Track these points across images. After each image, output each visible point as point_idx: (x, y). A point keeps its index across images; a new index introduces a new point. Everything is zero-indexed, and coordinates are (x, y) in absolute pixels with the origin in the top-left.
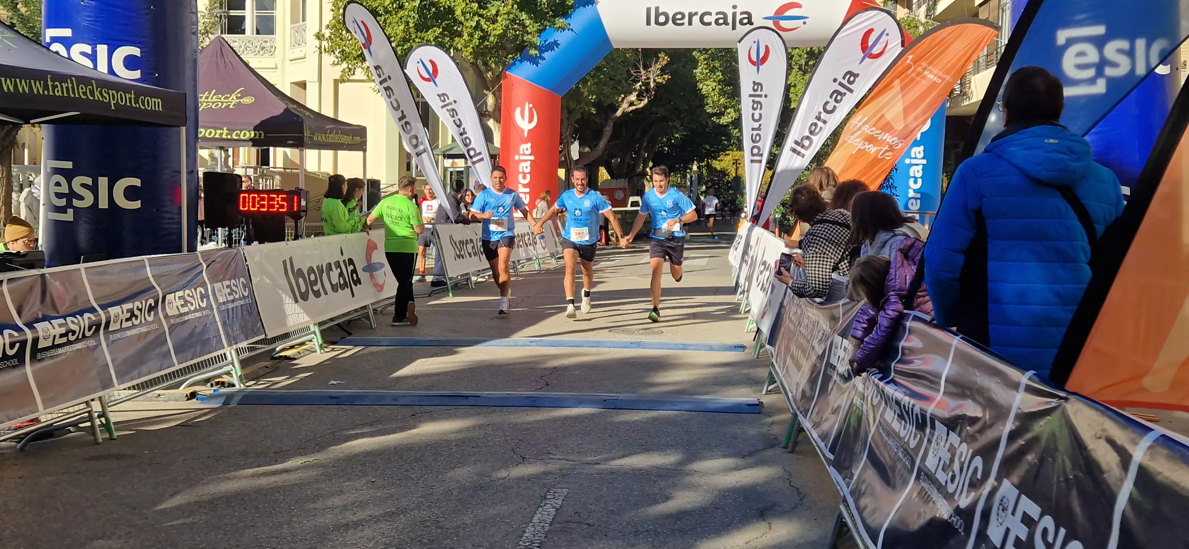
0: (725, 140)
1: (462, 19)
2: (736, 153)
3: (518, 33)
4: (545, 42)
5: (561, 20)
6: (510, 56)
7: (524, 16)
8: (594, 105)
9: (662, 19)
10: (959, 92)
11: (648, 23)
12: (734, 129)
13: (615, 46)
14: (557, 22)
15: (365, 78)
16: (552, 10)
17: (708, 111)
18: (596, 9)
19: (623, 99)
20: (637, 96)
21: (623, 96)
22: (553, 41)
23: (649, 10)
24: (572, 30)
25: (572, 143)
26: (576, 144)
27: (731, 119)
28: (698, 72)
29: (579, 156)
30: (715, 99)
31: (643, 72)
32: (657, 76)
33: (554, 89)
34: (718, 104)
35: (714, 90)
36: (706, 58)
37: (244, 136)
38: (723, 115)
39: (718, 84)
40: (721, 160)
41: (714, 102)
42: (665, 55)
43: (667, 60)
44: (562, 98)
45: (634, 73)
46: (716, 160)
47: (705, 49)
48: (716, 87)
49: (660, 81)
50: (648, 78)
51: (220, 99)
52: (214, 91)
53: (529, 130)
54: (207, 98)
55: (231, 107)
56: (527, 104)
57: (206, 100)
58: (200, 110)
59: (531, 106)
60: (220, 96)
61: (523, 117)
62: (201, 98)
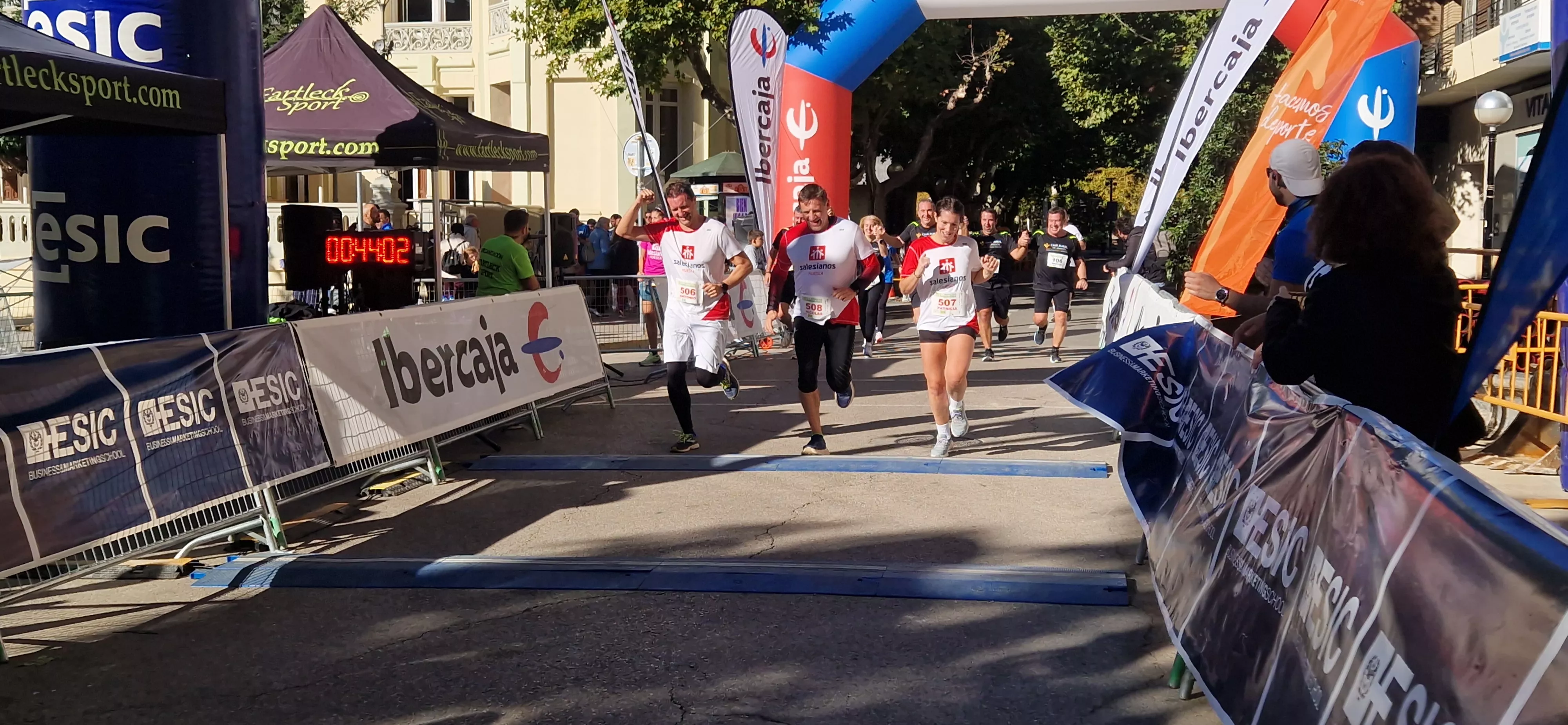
0: (1094, 152)
2: (1110, 169)
4: (830, 15)
8: (907, 105)
10: (1432, 72)
12: (1107, 135)
13: (927, 18)
15: (585, 75)
17: (1067, 109)
19: (948, 95)
20: (967, 90)
21: (947, 91)
22: (841, 13)
25: (879, 159)
26: (889, 161)
27: (1099, 121)
28: (1053, 55)
29: (887, 178)
30: (1077, 93)
31: (974, 59)
32: (995, 63)
33: (840, 79)
34: (1081, 99)
35: (1075, 80)
36: (1062, 34)
37: (351, 150)
38: (1090, 116)
39: (1080, 71)
40: (1090, 180)
41: (1075, 96)
42: (1006, 34)
43: (1008, 39)
44: (853, 93)
45: (963, 59)
46: (1083, 180)
47: (1059, 18)
48: (1078, 75)
49: (1000, 70)
50: (982, 66)
51: (320, 96)
52: (312, 85)
53: (806, 141)
54: (301, 95)
55: (335, 108)
56: (803, 102)
57: (300, 99)
58: (290, 113)
59: (808, 105)
60: (321, 92)
61: (797, 121)
62: (292, 95)
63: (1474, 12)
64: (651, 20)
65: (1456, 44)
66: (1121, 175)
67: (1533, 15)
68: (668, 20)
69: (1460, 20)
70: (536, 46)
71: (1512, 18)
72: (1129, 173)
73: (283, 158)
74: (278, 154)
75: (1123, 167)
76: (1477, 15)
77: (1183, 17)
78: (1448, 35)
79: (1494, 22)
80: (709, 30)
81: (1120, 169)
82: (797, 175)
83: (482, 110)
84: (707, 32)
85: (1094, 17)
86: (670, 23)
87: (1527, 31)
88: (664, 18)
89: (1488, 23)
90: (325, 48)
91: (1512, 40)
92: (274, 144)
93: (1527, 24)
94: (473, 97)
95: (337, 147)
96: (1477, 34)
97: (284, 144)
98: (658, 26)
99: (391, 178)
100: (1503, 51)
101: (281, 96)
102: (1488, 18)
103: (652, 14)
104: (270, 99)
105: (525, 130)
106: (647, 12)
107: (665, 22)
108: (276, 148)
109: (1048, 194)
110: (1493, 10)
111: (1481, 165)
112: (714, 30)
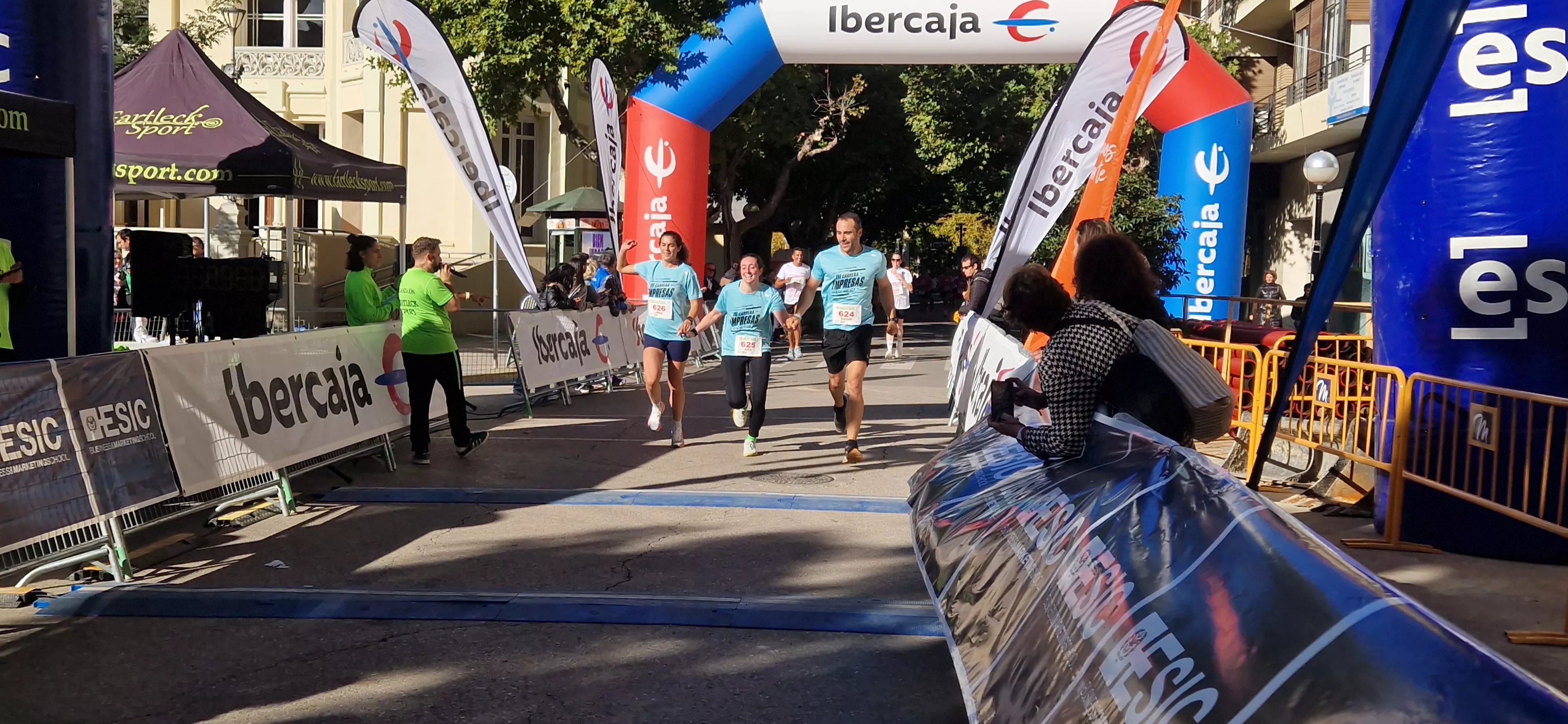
0: (945, 197)
1: (570, 20)
2: (960, 215)
3: (650, 41)
4: (687, 54)
5: (710, 24)
6: (640, 75)
7: (658, 18)
8: (763, 146)
9: (851, 23)
10: (1265, 131)
11: (832, 28)
12: (958, 182)
13: (785, 62)
14: (704, 26)
16: (697, 10)
17: (920, 156)
18: (759, 7)
19: (804, 139)
20: (823, 134)
21: (803, 134)
22: (697, 53)
23: (833, 10)
24: (725, 37)
25: (734, 198)
26: (744, 202)
27: (951, 168)
28: (908, 101)
29: (743, 217)
30: (930, 139)
31: (831, 102)
32: (851, 108)
33: (699, 120)
34: (933, 145)
35: (928, 127)
36: (916, 82)
37: (203, 175)
38: (942, 162)
39: (933, 118)
40: (941, 224)
41: (928, 143)
42: (862, 79)
43: (863, 85)
44: (711, 133)
45: (819, 102)
46: (935, 224)
47: (914, 67)
48: (930, 122)
49: (855, 114)
50: (839, 111)
51: (171, 120)
52: (163, 110)
53: (663, 179)
54: (151, 119)
55: (186, 133)
56: (661, 141)
57: (150, 123)
58: (139, 137)
59: (667, 143)
60: (172, 117)
61: (655, 159)
62: (143, 119)
63: (1304, 75)
64: (509, 53)
65: (1288, 105)
66: (972, 221)
67: (1358, 80)
68: (527, 54)
69: (1291, 82)
70: (390, 75)
71: (1340, 82)
72: (978, 219)
73: (132, 182)
74: (126, 179)
75: (973, 213)
76: (1307, 78)
77: (1031, 71)
78: (1280, 96)
79: (1323, 86)
80: (568, 66)
81: (970, 214)
82: (654, 213)
83: (334, 137)
84: (566, 68)
85: (947, 67)
86: (529, 56)
87: (1353, 95)
88: (522, 52)
89: (1317, 86)
90: (178, 72)
91: (1340, 103)
92: (123, 168)
93: (1353, 89)
94: (324, 124)
95: (188, 173)
96: (1307, 96)
97: (132, 168)
98: (516, 60)
99: (238, 205)
100: (1331, 113)
101: (131, 120)
102: (1318, 81)
103: (510, 48)
104: (119, 122)
105: (378, 160)
106: (506, 46)
107: (524, 56)
108: (124, 173)
109: (901, 236)
110: (1321, 74)
111: (1309, 220)
112: (572, 66)
